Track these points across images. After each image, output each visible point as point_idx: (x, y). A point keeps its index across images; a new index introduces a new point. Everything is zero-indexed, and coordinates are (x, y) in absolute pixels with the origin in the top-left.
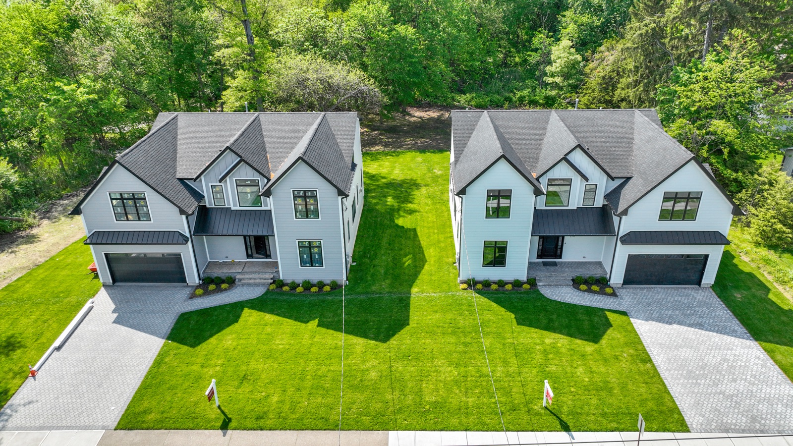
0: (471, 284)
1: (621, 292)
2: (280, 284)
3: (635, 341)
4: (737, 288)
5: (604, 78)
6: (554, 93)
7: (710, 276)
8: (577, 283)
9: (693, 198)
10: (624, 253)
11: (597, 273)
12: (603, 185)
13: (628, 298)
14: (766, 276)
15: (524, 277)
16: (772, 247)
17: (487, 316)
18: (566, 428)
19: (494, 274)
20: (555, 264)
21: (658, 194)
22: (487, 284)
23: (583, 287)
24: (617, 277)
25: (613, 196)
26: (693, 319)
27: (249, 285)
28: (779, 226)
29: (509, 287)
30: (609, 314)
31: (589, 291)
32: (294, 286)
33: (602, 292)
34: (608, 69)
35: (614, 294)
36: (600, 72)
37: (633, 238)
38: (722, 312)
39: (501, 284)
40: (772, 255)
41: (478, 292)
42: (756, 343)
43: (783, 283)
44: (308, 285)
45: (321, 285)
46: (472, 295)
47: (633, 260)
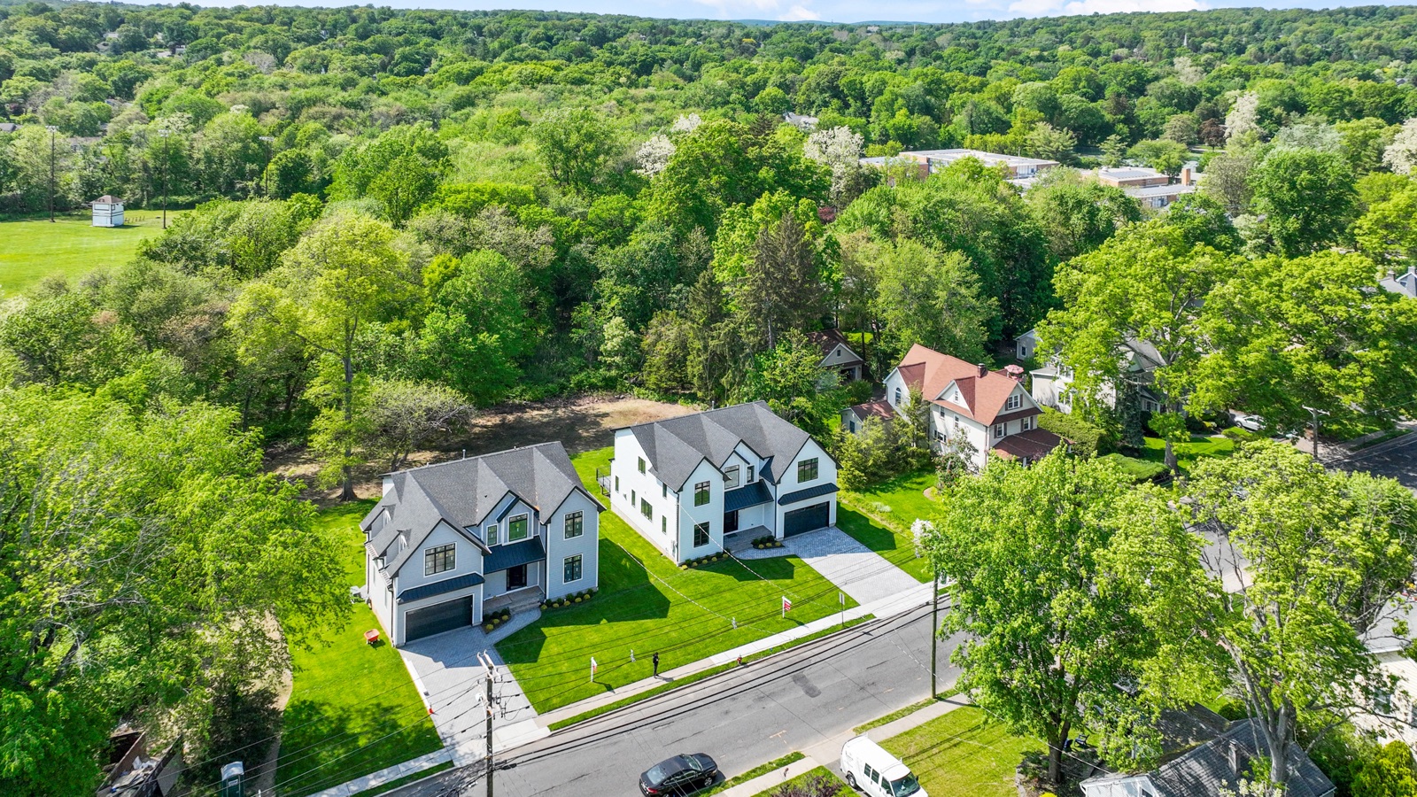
0: (689, 564)
1: (786, 543)
2: (549, 603)
3: (811, 570)
4: (849, 522)
5: (669, 355)
6: (613, 373)
7: (833, 519)
8: (755, 544)
9: (813, 463)
10: (781, 511)
11: (766, 535)
12: (758, 465)
13: (791, 547)
14: (863, 512)
15: (721, 549)
16: (857, 490)
17: (716, 581)
18: (802, 624)
19: (703, 551)
20: (735, 535)
21: (795, 464)
22: (699, 561)
23: (761, 546)
24: (780, 534)
25: (766, 471)
26: (834, 548)
27: (522, 612)
28: (857, 472)
29: (715, 559)
30: (789, 560)
31: (766, 548)
32: (560, 602)
33: (774, 547)
34: (671, 346)
35: (782, 546)
36: (664, 349)
37: (786, 499)
38: (848, 539)
39: (708, 558)
40: (858, 495)
41: (696, 568)
42: (874, 554)
43: (873, 512)
44: (571, 598)
45: (580, 595)
46: (693, 572)
47: (789, 517)
